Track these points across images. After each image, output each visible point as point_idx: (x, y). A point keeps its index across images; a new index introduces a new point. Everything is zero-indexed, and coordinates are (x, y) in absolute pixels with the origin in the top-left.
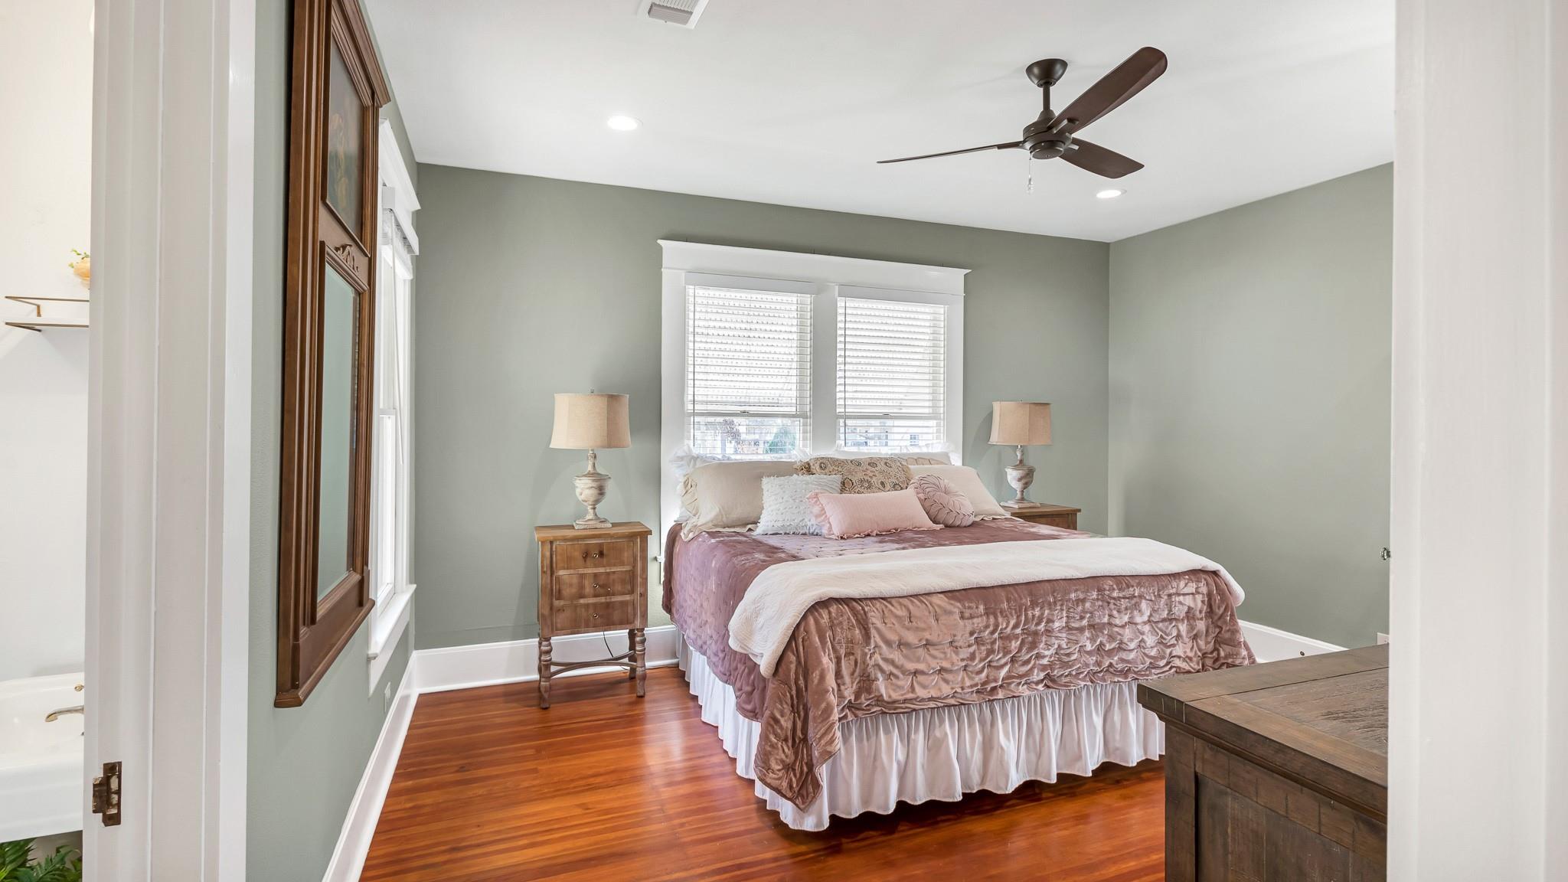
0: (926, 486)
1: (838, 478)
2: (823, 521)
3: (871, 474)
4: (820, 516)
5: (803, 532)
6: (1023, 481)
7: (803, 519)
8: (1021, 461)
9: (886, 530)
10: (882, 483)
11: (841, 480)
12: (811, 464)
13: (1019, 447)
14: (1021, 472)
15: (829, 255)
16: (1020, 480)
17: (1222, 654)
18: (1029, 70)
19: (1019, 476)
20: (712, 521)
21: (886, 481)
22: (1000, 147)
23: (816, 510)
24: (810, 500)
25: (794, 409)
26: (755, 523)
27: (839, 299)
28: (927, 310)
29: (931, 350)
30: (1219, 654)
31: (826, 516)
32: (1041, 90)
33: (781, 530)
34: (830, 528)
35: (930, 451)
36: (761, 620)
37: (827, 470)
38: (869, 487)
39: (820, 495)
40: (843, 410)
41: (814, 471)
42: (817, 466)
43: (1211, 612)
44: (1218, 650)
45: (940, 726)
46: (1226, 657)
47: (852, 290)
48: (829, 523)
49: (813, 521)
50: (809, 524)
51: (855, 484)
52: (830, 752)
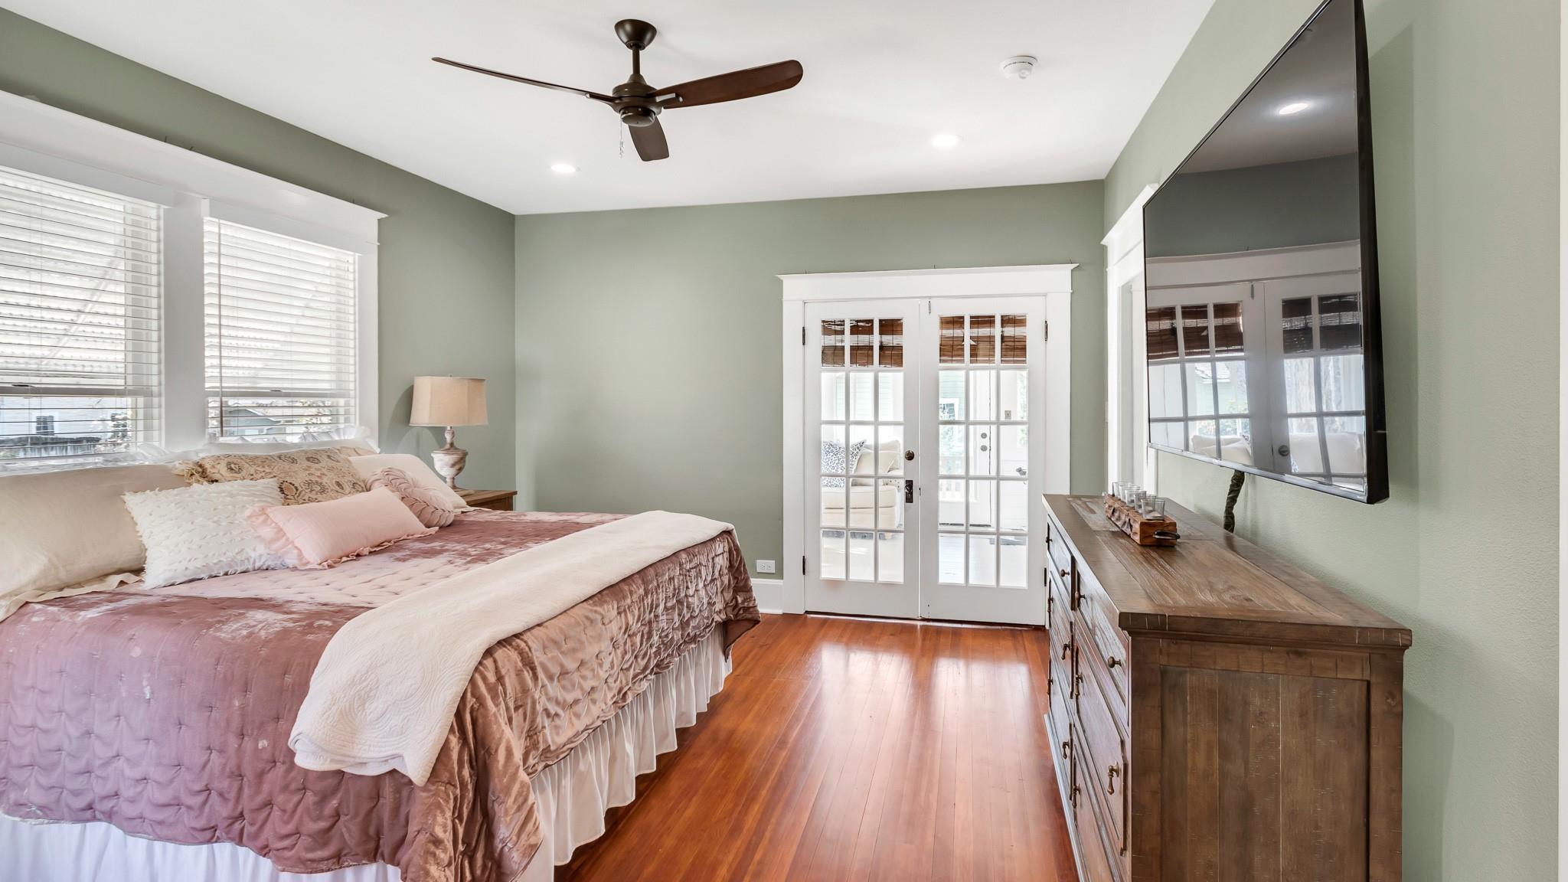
0: (398, 481)
1: (271, 483)
2: (284, 546)
3: (318, 473)
4: (277, 540)
5: (243, 568)
6: (457, 467)
7: (242, 550)
8: (452, 444)
9: (377, 543)
10: (338, 484)
11: (276, 486)
12: (207, 466)
13: (449, 428)
14: (455, 456)
15: (191, 149)
16: (453, 465)
17: (740, 600)
18: (620, 25)
19: (452, 462)
20: (35, 582)
21: (343, 481)
22: (594, 96)
23: (267, 532)
24: (254, 519)
25: (121, 382)
26: (138, 571)
27: (207, 219)
28: (327, 255)
29: (334, 307)
30: (737, 601)
31: (287, 540)
32: (631, 52)
33: (204, 573)
34: (300, 555)
35: (346, 438)
36: (375, 707)
37: (243, 473)
38: (323, 491)
39: (269, 511)
40: (218, 385)
41: (217, 476)
42: (222, 469)
43: (731, 566)
44: (736, 598)
45: (583, 756)
46: (743, 602)
47: (229, 209)
48: (296, 548)
49: (261, 549)
50: (253, 555)
51: (300, 489)
52: (535, 845)
